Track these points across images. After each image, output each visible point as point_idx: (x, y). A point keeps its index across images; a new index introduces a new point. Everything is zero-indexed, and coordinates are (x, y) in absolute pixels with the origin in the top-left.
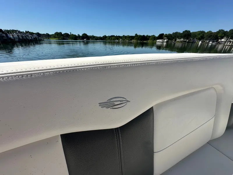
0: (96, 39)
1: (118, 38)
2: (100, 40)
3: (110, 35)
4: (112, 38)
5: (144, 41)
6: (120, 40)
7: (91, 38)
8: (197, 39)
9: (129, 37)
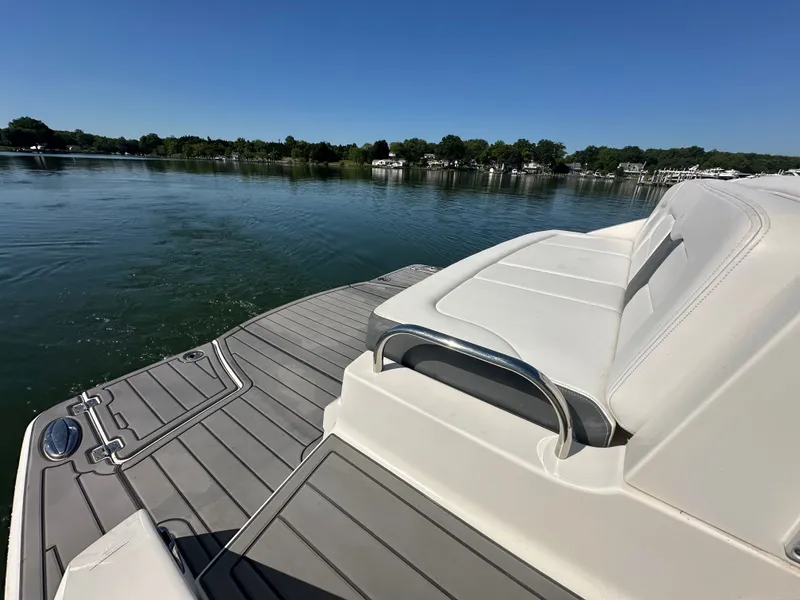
0: (108, 151)
1: (221, 147)
2: (127, 156)
3: (178, 137)
4: (194, 146)
5: (331, 164)
6: (234, 157)
7: (73, 142)
8: (478, 161)
9: (265, 148)
